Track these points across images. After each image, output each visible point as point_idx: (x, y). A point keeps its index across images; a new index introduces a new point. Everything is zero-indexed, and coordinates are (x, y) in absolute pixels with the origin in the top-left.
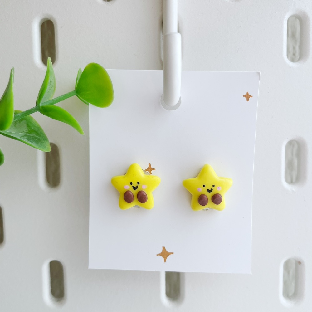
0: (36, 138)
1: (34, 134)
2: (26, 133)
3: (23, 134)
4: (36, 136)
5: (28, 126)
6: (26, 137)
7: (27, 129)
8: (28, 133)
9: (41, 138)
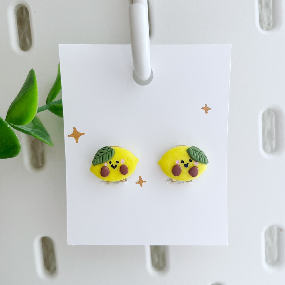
0: (41, 133)
1: (39, 130)
2: (33, 128)
3: (31, 129)
7: (33, 125)
9: (45, 134)
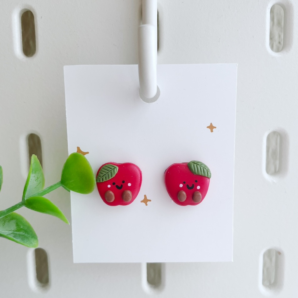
0: (23, 235)
1: (22, 232)
2: (14, 231)
3: (10, 232)
4: (24, 234)
5: (17, 225)
6: (12, 235)
7: (16, 228)
8: (16, 231)
9: (29, 236)
